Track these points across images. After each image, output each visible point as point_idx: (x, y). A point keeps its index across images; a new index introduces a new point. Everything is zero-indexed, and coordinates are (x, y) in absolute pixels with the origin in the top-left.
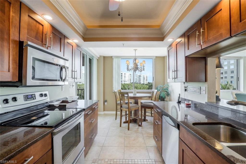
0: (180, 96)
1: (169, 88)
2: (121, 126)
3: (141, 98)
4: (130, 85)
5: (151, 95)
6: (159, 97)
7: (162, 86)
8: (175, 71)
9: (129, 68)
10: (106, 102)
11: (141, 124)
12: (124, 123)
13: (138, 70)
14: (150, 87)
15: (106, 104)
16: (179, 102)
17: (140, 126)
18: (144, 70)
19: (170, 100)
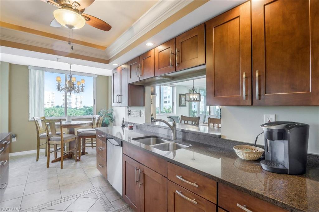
0: (124, 120)
1: (113, 113)
2: (48, 167)
3: (78, 126)
4: (52, 110)
5: (91, 122)
6: (102, 123)
7: (105, 111)
8: (119, 96)
9: (61, 87)
10: (14, 137)
11: (79, 158)
12: (53, 162)
13: (75, 90)
14: (86, 112)
15: (15, 141)
16: (123, 126)
17: (77, 160)
18: (82, 90)
19: (115, 125)
